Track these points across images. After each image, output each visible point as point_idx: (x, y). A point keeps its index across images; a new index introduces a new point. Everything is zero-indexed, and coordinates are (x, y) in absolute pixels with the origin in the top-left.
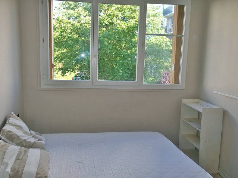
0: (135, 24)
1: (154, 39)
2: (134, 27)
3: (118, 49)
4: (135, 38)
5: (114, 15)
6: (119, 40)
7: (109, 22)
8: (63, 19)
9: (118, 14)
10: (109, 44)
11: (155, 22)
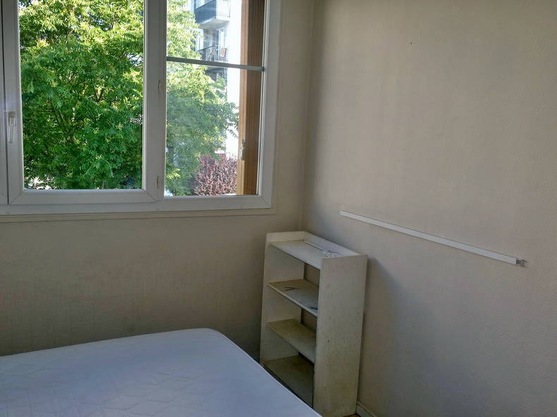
0: (128, 35)
1: (176, 79)
2: (128, 45)
3: (87, 98)
4: (129, 72)
5: (69, 7)
6: (87, 76)
7: (56, 25)
9: (81, 5)
10: (60, 84)
11: (179, 36)
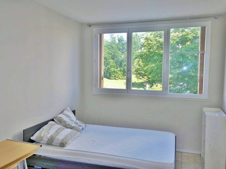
8: (150, 37)
